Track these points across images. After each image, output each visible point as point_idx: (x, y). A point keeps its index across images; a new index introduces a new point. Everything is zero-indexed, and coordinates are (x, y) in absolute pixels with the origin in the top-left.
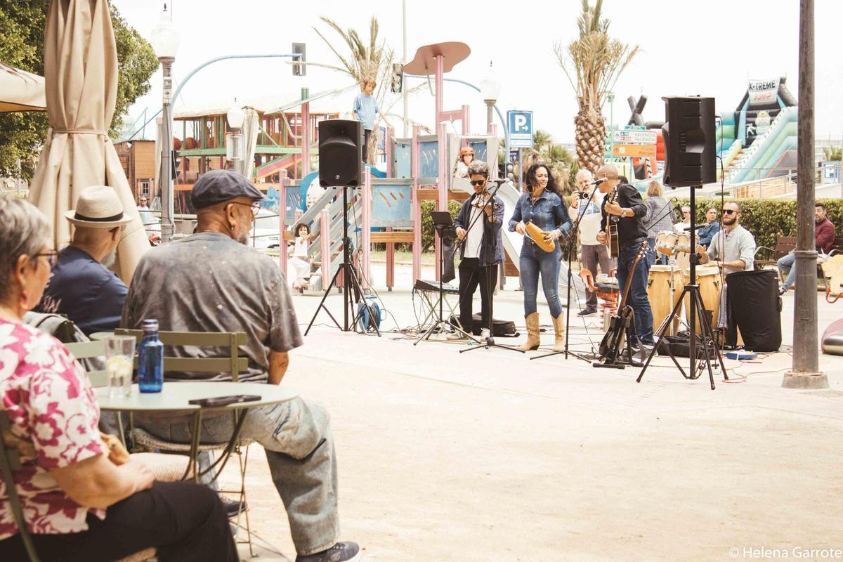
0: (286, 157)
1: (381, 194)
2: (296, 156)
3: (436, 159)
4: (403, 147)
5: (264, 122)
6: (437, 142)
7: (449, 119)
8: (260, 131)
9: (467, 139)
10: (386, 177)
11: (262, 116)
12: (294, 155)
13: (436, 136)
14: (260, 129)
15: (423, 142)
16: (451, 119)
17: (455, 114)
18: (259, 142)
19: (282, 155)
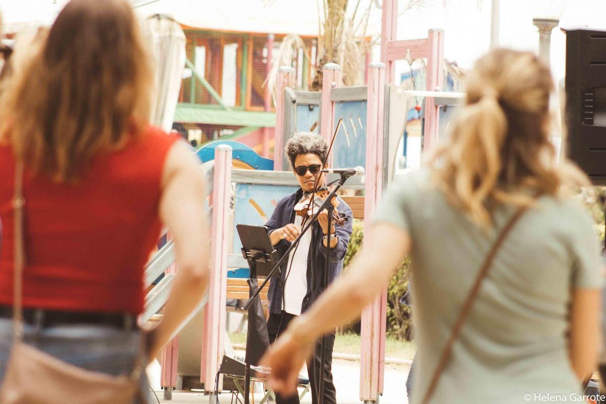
0: (243, 133)
1: (252, 202)
2: (267, 133)
3: (362, 134)
4: (311, 110)
5: (200, 52)
6: (365, 101)
7: (403, 57)
8: (187, 73)
9: (436, 99)
10: (272, 169)
11: (195, 37)
12: (262, 130)
13: (364, 89)
14: (186, 66)
15: (342, 102)
16: (408, 56)
17: (416, 47)
18: (185, 97)
19: (235, 128)
